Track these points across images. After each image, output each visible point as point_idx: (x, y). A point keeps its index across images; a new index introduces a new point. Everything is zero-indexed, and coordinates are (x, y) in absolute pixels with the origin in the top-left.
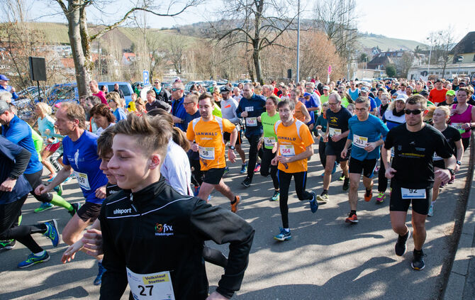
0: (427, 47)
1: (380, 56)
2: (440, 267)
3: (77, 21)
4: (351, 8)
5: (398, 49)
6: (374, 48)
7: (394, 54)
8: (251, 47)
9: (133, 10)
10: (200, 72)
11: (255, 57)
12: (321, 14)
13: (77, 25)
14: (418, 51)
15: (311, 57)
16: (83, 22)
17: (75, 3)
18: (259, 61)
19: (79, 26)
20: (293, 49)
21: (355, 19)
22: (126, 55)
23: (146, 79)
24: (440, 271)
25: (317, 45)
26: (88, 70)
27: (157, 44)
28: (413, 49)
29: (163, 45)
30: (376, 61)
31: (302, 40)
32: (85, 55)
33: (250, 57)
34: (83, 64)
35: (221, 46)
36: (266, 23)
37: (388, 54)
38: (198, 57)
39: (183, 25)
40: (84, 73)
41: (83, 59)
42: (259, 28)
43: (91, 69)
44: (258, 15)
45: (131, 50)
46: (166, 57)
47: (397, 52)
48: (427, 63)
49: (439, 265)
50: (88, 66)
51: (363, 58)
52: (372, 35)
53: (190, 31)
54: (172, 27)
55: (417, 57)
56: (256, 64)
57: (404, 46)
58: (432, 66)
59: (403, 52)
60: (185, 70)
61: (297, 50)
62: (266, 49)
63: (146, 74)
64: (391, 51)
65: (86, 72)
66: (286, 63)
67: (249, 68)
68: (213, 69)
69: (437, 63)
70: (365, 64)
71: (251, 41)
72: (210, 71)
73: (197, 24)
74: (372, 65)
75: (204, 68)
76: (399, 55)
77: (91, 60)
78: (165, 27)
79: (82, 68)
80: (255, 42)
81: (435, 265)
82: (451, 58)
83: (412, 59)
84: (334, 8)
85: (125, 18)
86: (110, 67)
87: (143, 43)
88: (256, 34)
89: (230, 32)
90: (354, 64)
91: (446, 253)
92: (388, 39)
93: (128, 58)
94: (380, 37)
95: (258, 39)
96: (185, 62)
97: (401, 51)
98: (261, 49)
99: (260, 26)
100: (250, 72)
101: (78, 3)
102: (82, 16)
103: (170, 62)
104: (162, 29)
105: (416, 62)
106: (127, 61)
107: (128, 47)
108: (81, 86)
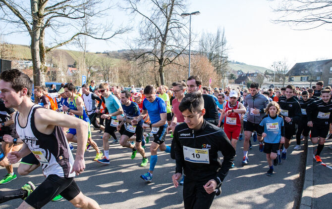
0: (272, 72)
1: (243, 76)
2: (293, 202)
3: (38, 38)
4: (223, 44)
5: (254, 72)
6: (239, 71)
7: (252, 75)
8: (158, 64)
9: (78, 34)
10: (122, 81)
11: (160, 71)
12: (205, 47)
13: (37, 40)
14: (266, 73)
15: (198, 73)
16: (42, 39)
17: (38, 26)
18: (163, 73)
19: (39, 41)
20: (186, 67)
21: (226, 51)
22: (70, 69)
23: (84, 81)
24: (293, 205)
25: (202, 65)
26: (43, 72)
27: (93, 61)
28: (264, 72)
29: (97, 62)
30: (240, 79)
31: (192, 61)
32: (42, 61)
33: (157, 71)
34: (40, 67)
35: (137, 63)
36: (169, 49)
37: (248, 75)
38: (121, 72)
39: (111, 51)
40: (39, 73)
41: (39, 64)
42: (163, 52)
43: (45, 71)
44: (163, 44)
45: (74, 65)
46: (98, 71)
47: (253, 74)
48: (273, 81)
49: (292, 201)
50: (43, 69)
51: (232, 77)
52: (237, 63)
53: (116, 55)
54: (103, 52)
55: (267, 77)
56: (161, 75)
57: (257, 70)
58: (276, 83)
59: (257, 74)
60: (111, 81)
61: (189, 68)
62: (167, 66)
63: (84, 78)
64: (249, 73)
65: (41, 73)
66: (181, 76)
67: (156, 79)
68: (131, 80)
69: (279, 81)
70: (233, 81)
71: (158, 60)
72: (129, 81)
73: (121, 51)
74: (238, 82)
75: (125, 79)
76: (255, 75)
77: (45, 65)
78: (99, 52)
79: (38, 70)
80: (161, 61)
81: (289, 201)
82: (287, 78)
83: (263, 78)
84: (213, 43)
85: (72, 39)
86: (58, 76)
87: (82, 60)
88: (161, 56)
89: (144, 54)
90: (226, 80)
91: (296, 194)
92: (248, 65)
93: (72, 71)
94: (242, 64)
95: (163, 59)
96: (111, 75)
97: (256, 73)
98: (164, 66)
99: (164, 51)
100: (156, 82)
101: (40, 26)
102: (41, 35)
103: (101, 75)
104: (97, 53)
105: (266, 80)
106: (71, 73)
107: (72, 64)
108: (37, 82)
